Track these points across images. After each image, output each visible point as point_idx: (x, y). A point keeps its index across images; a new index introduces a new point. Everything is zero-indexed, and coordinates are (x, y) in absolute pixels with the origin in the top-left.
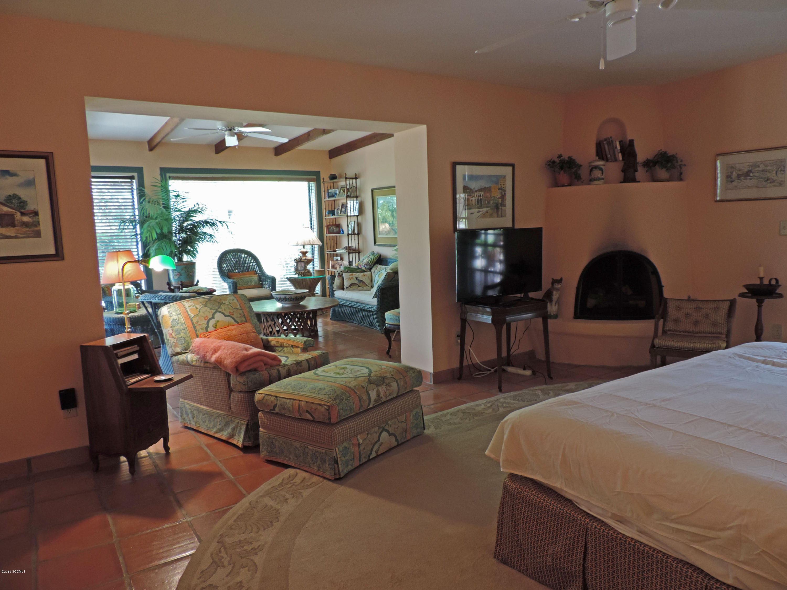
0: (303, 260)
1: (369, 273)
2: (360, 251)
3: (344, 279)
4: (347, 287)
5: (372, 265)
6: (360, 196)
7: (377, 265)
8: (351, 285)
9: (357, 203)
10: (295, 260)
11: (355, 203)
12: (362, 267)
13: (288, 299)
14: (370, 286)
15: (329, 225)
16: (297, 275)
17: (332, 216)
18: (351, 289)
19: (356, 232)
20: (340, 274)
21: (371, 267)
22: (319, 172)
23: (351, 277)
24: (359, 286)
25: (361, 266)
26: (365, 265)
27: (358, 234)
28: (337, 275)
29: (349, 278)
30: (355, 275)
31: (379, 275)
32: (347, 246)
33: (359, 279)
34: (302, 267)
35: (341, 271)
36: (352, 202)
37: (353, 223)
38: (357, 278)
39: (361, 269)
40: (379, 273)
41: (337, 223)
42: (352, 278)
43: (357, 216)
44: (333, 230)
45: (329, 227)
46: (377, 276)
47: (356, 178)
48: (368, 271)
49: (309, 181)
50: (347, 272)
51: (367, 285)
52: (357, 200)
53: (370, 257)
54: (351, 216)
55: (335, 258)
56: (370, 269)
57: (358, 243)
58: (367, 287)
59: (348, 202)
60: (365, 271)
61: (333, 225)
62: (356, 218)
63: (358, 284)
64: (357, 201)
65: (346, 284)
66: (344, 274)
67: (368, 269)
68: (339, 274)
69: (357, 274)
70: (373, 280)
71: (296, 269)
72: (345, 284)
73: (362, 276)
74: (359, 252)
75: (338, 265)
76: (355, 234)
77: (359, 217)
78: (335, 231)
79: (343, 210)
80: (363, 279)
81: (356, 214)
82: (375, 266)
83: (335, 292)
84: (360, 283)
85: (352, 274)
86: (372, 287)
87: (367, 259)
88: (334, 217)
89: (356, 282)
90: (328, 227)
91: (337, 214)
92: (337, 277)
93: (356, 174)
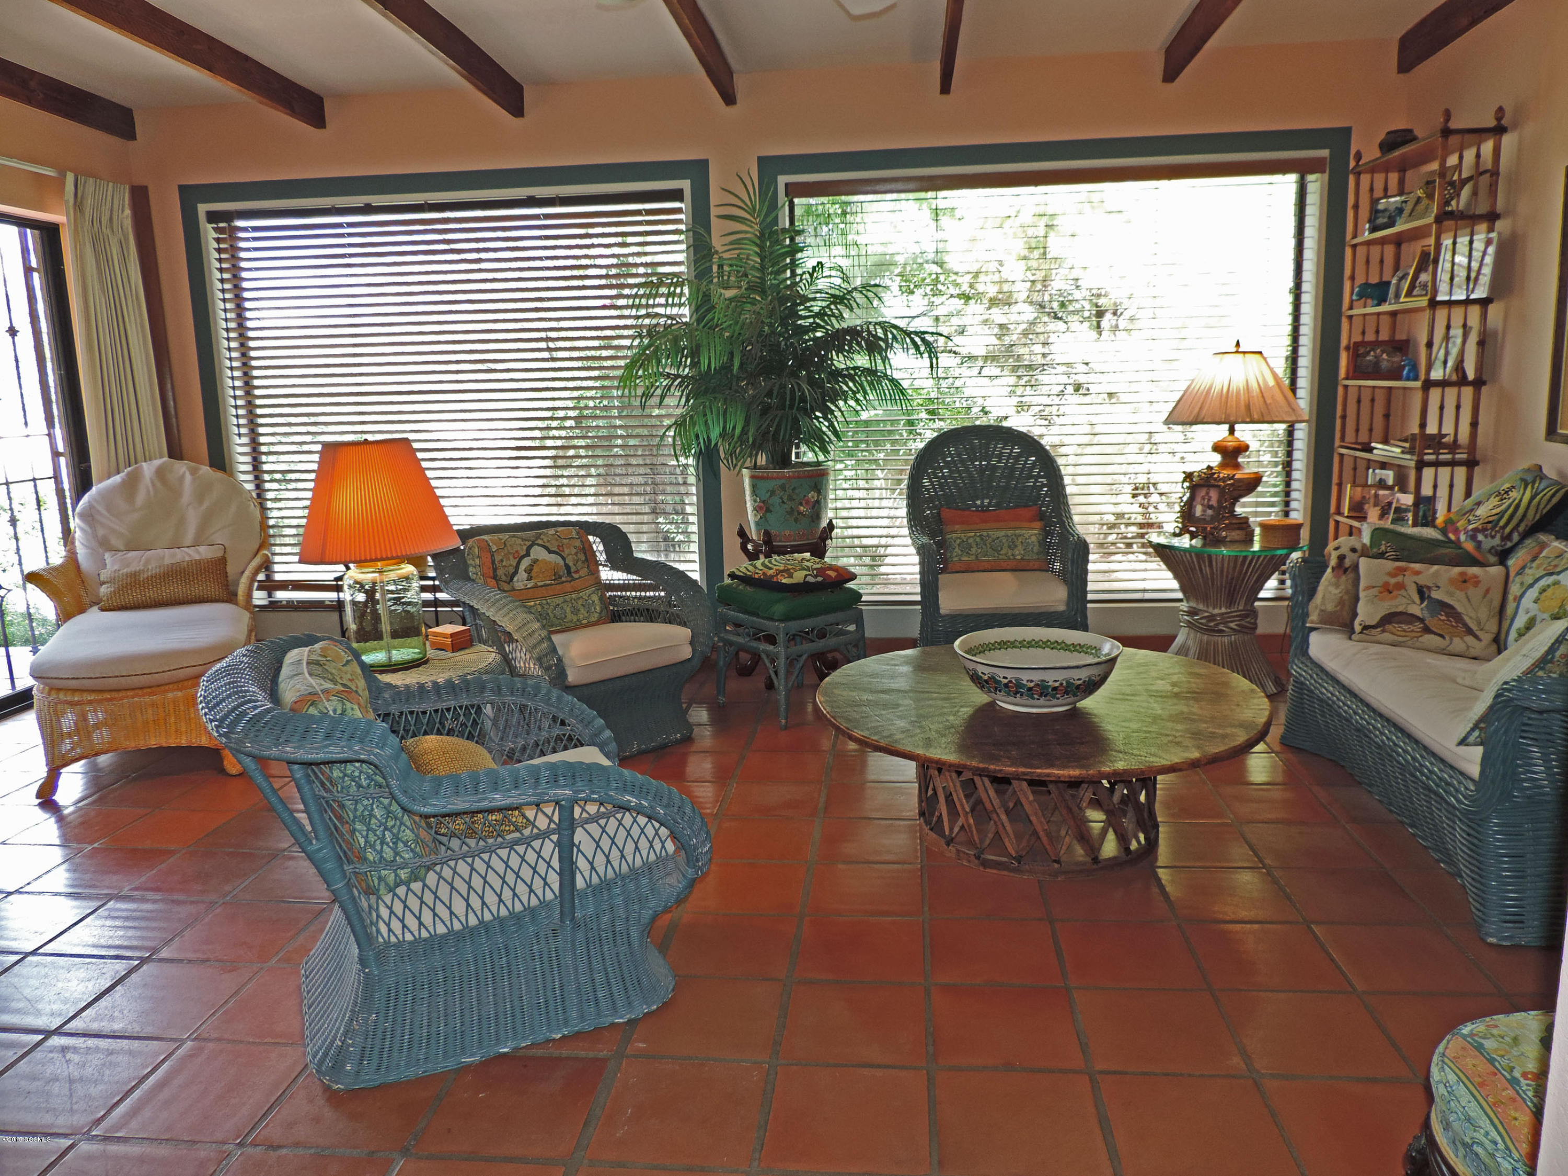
0: (1218, 478)
1: (1496, 571)
2: (1478, 457)
3: (1362, 585)
4: (1366, 628)
5: (1516, 537)
6: (1510, 212)
7: (1543, 537)
8: (1388, 619)
9: (1489, 242)
10: (1189, 476)
11: (1479, 245)
12: (1463, 537)
13: (1006, 685)
14: (1487, 638)
15: (1363, 343)
16: (1187, 537)
17: (1379, 305)
18: (1387, 636)
19: (1471, 376)
20: (1347, 563)
21: (1509, 544)
22: (1346, 132)
23: (1393, 581)
24: (1427, 630)
25: (1457, 532)
26: (1476, 530)
27: (1478, 383)
28: (1333, 562)
29: (1386, 584)
30: (1418, 573)
31: (1543, 591)
32: (1416, 430)
33: (1435, 595)
34: (1210, 507)
35: (1354, 550)
36: (1463, 240)
37: (1457, 332)
38: (1422, 592)
39: (1457, 544)
40: (1542, 583)
41: (1401, 336)
42: (1401, 586)
43: (1484, 303)
44: (1377, 363)
45: (1362, 350)
46: (1532, 593)
47: (1499, 130)
48: (1493, 559)
49: (1302, 168)
50: (1381, 556)
51: (1470, 632)
52: (1491, 230)
53: (1514, 494)
54: (1450, 303)
55: (1374, 475)
56: (1503, 556)
57: (1474, 424)
58: (1469, 639)
59: (1447, 242)
60: (1475, 562)
61: (1376, 344)
62: (1474, 312)
63: (1421, 620)
64: (1493, 235)
65: (1366, 612)
66: (1363, 563)
67: (1492, 550)
68: (1341, 558)
69: (1428, 573)
70: (1510, 607)
71: (1187, 514)
72: (1361, 608)
73: (1452, 581)
74: (1471, 464)
75: (1375, 505)
76: (1462, 380)
77: (1492, 308)
78: (1384, 365)
79: (1424, 277)
80: (1457, 601)
81: (1480, 293)
82: (1529, 542)
83: (1314, 638)
84: (1434, 613)
85: (1402, 570)
86: (1499, 644)
87: (1494, 501)
88: (1385, 308)
89: (1416, 609)
90: (1356, 350)
91: (1397, 296)
92: (1329, 570)
93: (1501, 109)
